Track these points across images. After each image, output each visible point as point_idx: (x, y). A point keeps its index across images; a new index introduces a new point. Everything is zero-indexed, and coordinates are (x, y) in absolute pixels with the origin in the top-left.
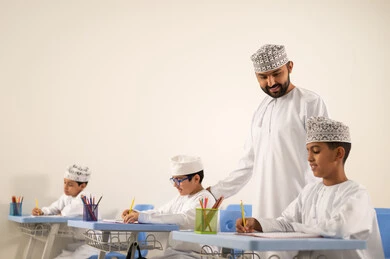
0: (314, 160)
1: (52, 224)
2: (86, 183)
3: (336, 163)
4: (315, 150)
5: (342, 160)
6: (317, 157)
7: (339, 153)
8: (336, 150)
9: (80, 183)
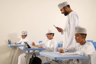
0: (77, 38)
1: (17, 47)
2: (27, 35)
3: (83, 39)
4: (77, 35)
5: (84, 39)
6: (77, 37)
7: (83, 37)
8: (83, 36)
9: (25, 36)
